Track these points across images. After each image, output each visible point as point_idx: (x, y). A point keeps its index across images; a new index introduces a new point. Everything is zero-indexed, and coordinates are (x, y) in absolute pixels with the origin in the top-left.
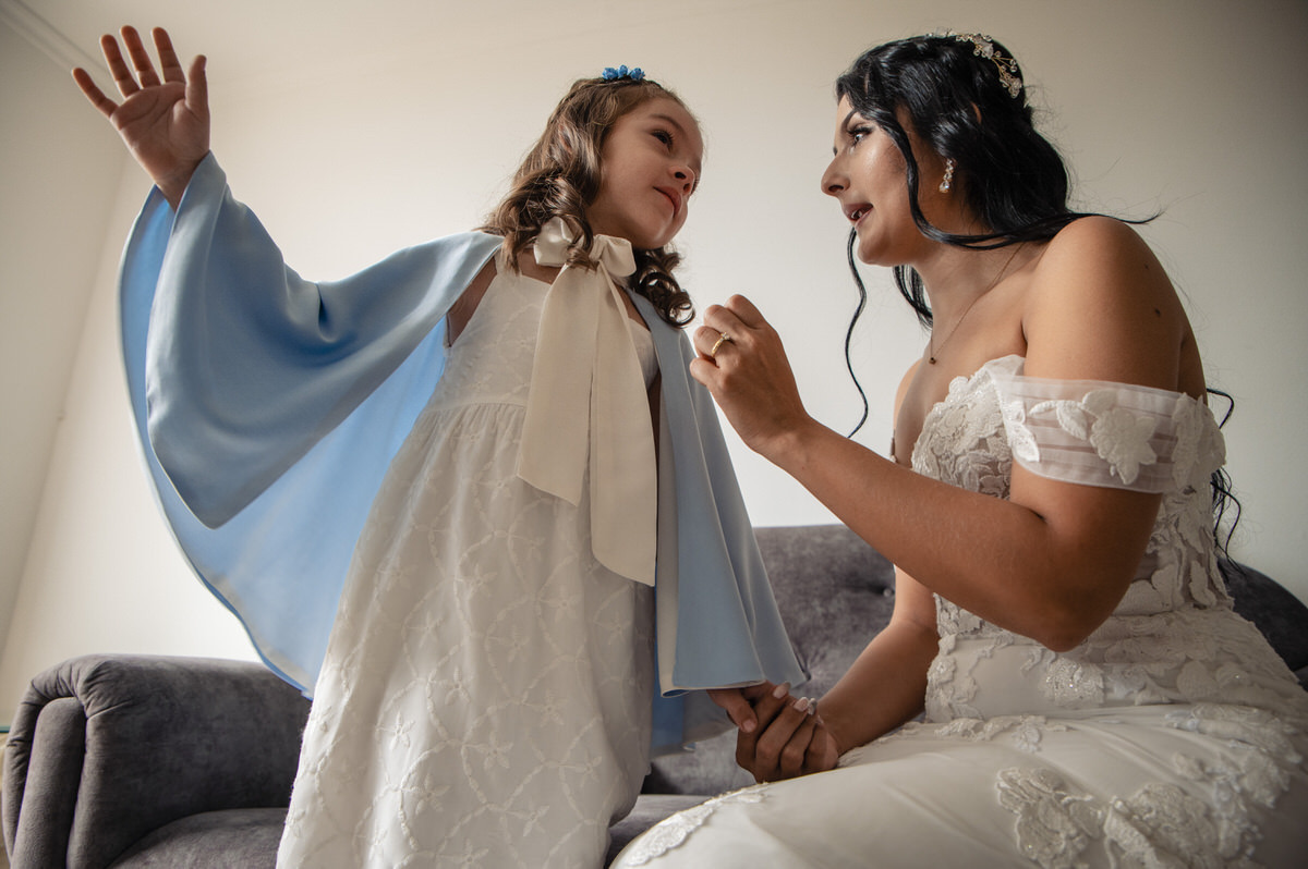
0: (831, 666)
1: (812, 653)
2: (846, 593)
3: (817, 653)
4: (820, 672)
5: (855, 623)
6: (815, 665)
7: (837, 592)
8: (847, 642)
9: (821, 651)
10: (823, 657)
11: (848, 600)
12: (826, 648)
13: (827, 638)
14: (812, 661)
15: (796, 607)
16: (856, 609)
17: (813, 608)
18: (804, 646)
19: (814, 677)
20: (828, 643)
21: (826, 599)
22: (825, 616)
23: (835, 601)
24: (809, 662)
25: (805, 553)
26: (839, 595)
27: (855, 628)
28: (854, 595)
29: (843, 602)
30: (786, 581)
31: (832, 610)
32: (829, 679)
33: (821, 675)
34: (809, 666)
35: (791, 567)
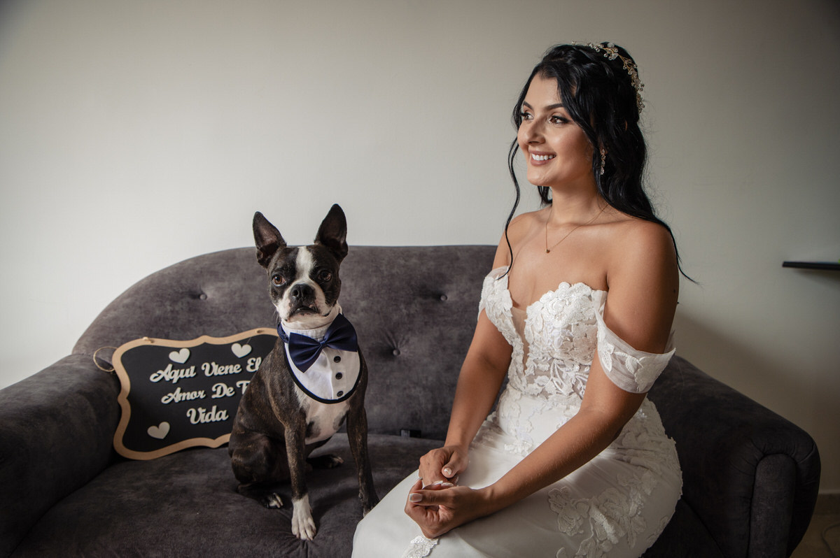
0: (412, 347)
1: (401, 339)
2: (420, 299)
3: (404, 339)
4: (406, 350)
5: (426, 320)
6: (403, 346)
7: (414, 299)
8: (422, 332)
9: (406, 338)
10: (407, 341)
11: (421, 304)
12: (409, 336)
13: (410, 330)
14: (401, 343)
15: (391, 308)
16: (426, 311)
17: (401, 310)
18: (396, 334)
19: (401, 353)
20: (410, 332)
21: (408, 304)
22: (408, 315)
23: (413, 306)
24: (399, 344)
25: (394, 271)
26: (416, 301)
27: (426, 324)
28: (424, 301)
29: (418, 306)
30: (383, 291)
31: (412, 312)
32: (412, 355)
33: (406, 352)
34: (399, 346)
35: (386, 281)
